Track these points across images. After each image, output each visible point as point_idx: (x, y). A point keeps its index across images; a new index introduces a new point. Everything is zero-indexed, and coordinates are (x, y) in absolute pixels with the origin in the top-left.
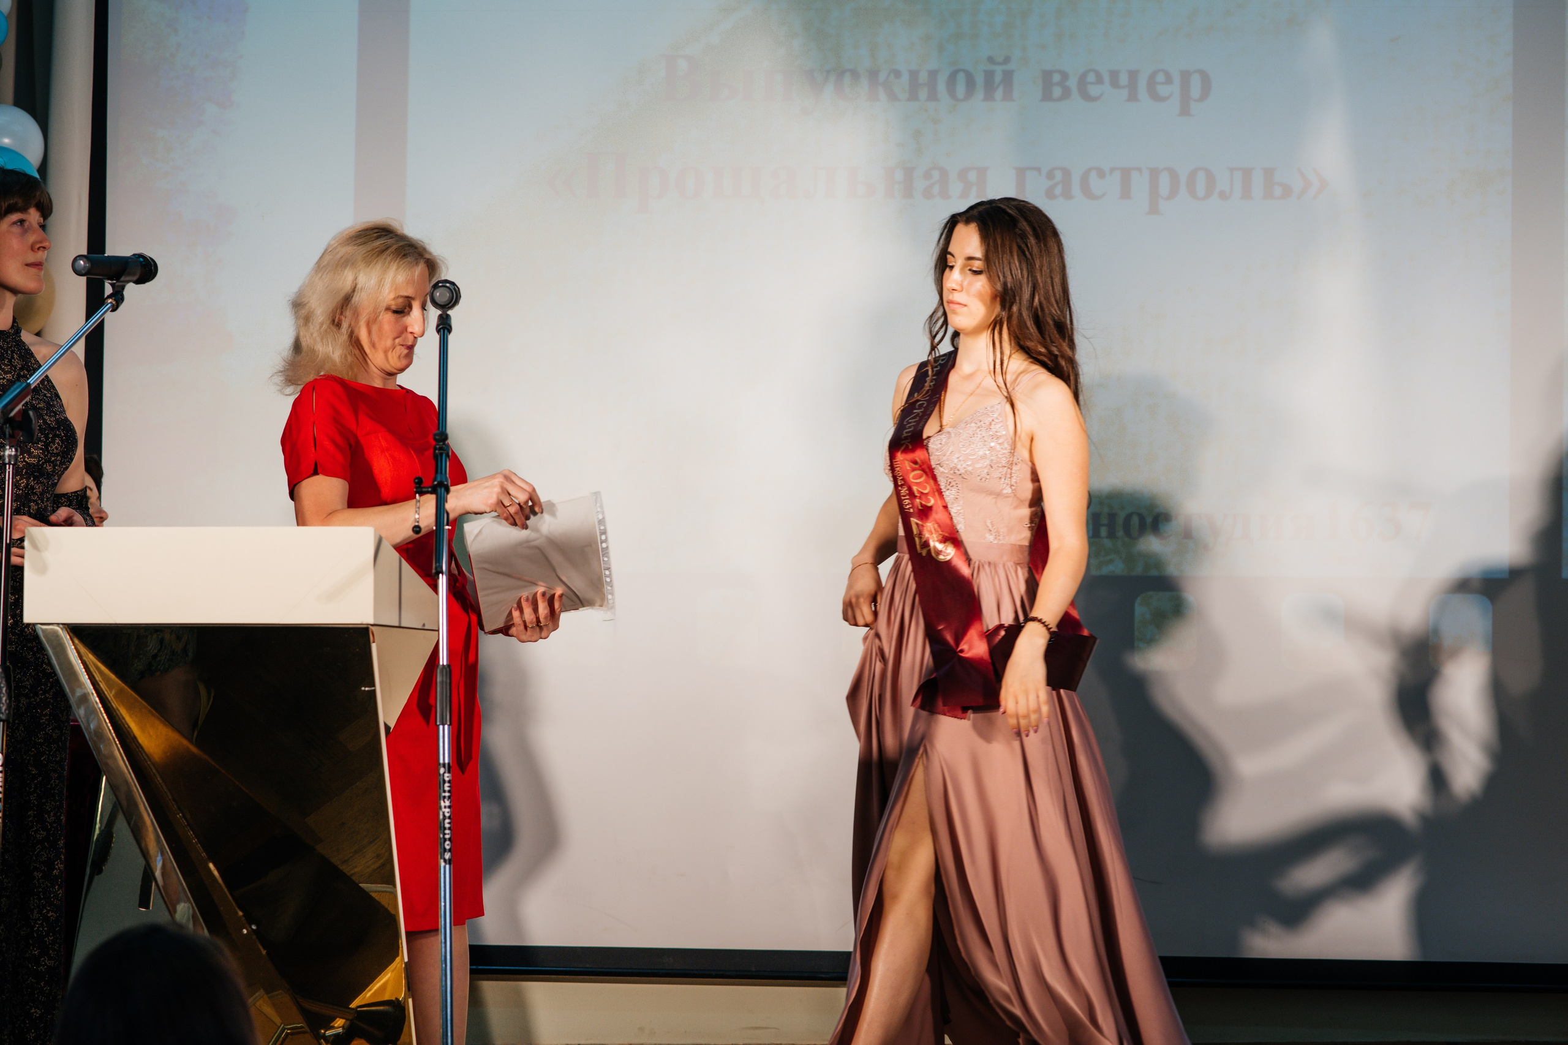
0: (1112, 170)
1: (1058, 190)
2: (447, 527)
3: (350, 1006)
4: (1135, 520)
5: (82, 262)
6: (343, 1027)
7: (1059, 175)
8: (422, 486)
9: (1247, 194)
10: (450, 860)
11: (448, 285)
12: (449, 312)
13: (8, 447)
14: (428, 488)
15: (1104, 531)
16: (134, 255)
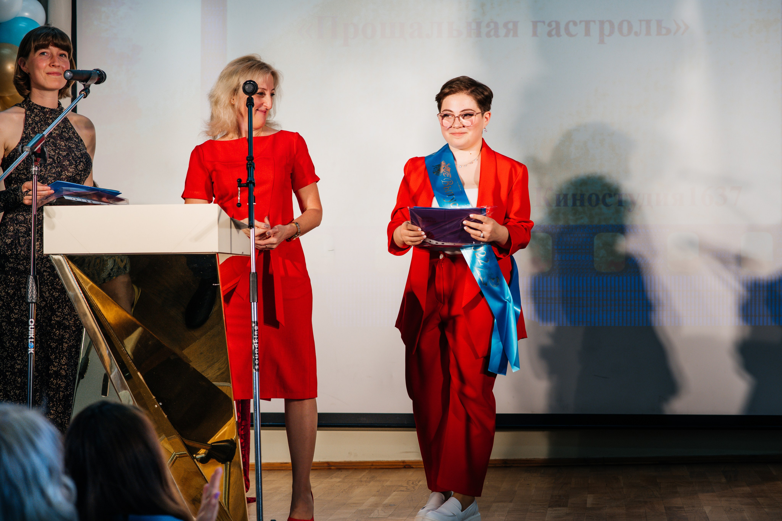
0: (581, 22)
1: (554, 32)
2: (254, 204)
3: (208, 443)
4: (594, 197)
5: (69, 73)
6: (205, 453)
7: (554, 25)
8: (241, 183)
9: (648, 33)
10: (258, 369)
11: (252, 83)
12: (252, 96)
13: (34, 166)
14: (244, 184)
15: (578, 203)
16: (94, 69)
